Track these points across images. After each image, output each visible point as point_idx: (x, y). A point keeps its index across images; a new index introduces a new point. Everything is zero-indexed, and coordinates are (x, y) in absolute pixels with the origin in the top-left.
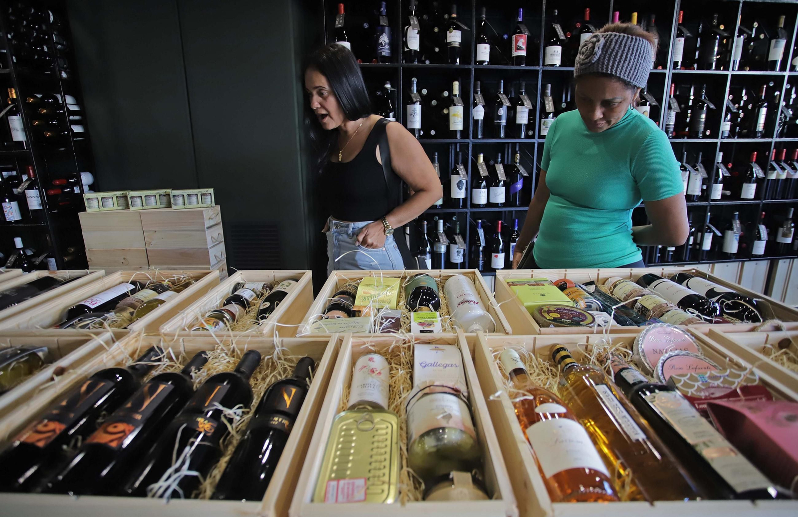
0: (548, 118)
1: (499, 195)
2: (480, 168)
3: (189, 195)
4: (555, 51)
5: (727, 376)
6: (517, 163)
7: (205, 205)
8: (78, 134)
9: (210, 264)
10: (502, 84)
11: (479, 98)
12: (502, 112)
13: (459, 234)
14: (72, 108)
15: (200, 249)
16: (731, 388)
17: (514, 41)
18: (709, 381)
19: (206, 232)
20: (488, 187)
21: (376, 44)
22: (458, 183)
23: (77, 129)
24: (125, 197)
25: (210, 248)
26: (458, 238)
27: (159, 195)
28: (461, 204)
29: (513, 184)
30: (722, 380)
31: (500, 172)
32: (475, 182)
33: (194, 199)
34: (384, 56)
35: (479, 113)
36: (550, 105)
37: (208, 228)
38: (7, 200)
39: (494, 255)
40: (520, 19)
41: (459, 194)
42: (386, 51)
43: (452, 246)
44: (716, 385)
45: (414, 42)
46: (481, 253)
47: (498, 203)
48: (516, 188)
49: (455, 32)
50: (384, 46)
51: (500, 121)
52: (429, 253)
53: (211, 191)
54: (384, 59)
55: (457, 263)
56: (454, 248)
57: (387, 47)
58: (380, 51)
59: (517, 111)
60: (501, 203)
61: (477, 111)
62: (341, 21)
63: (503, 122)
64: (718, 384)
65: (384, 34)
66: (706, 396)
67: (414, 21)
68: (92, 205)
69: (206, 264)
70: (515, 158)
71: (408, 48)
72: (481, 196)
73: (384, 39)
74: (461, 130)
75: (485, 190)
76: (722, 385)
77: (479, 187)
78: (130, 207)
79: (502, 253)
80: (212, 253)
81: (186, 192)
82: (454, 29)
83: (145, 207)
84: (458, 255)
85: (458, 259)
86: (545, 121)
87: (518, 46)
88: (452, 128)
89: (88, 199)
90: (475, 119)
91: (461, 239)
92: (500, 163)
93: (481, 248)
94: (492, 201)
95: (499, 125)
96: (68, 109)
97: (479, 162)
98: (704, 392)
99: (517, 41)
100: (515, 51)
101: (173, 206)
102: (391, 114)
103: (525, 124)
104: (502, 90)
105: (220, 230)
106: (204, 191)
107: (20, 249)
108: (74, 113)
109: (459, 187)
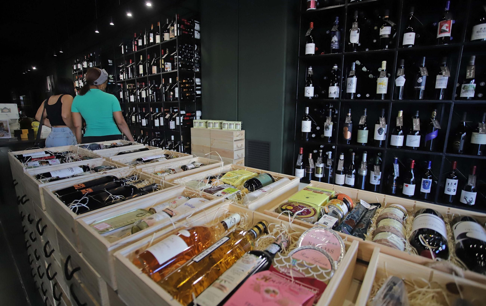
0: (469, 83)
1: (415, 141)
2: (398, 120)
3: (230, 124)
4: (481, 29)
5: (311, 268)
6: (433, 118)
7: (236, 129)
8: (199, 95)
9: (233, 158)
10: (424, 60)
11: (401, 71)
12: (422, 80)
13: (378, 165)
14: (198, 84)
15: (231, 150)
16: (304, 276)
17: (439, 27)
18: (296, 266)
19: (234, 142)
20: (405, 135)
21: (330, 42)
22: (379, 130)
23: (198, 92)
24: (207, 122)
25: (235, 151)
26: (376, 168)
27: (220, 123)
28: (381, 144)
29: (428, 134)
30: (305, 268)
31: (416, 124)
32: (393, 130)
33: (232, 126)
34: (334, 49)
35: (401, 81)
36: (472, 73)
37: (235, 141)
38: (172, 120)
39: (405, 184)
40: (447, 9)
41: (380, 137)
42: (335, 46)
43: (372, 172)
44: (298, 269)
45: (355, 38)
46: (395, 181)
47: (413, 147)
48: (430, 137)
49: (385, 28)
50: (335, 43)
51: (420, 87)
52: (354, 174)
53: (240, 123)
54: (335, 51)
55: (374, 185)
56: (373, 174)
57: (336, 43)
58: (332, 46)
59: (437, 79)
60: (415, 147)
61: (399, 80)
62: (309, 32)
63: (423, 88)
64: (299, 270)
65: (335, 36)
66: (284, 272)
67: (355, 25)
68: (196, 125)
69: (232, 158)
70: (431, 115)
71: (350, 43)
72: (398, 141)
73: (335, 39)
74: (385, 94)
75: (402, 137)
76: (301, 271)
77: (397, 134)
78: (208, 127)
79: (413, 184)
80: (235, 154)
81: (229, 122)
82: (385, 26)
83: (213, 128)
84: (375, 179)
85: (375, 181)
86: (465, 86)
87: (442, 30)
88: (378, 92)
89: (195, 122)
90: (397, 85)
91: (378, 169)
92: (418, 118)
93: (395, 178)
94: (408, 144)
95: (419, 90)
96: (196, 84)
97: (399, 116)
98: (285, 269)
99: (441, 26)
100: (439, 34)
101: (223, 128)
102: (336, 84)
103: (444, 89)
104: (424, 64)
105: (243, 143)
106: (237, 122)
107: (172, 140)
108: (198, 86)
109: (379, 132)
